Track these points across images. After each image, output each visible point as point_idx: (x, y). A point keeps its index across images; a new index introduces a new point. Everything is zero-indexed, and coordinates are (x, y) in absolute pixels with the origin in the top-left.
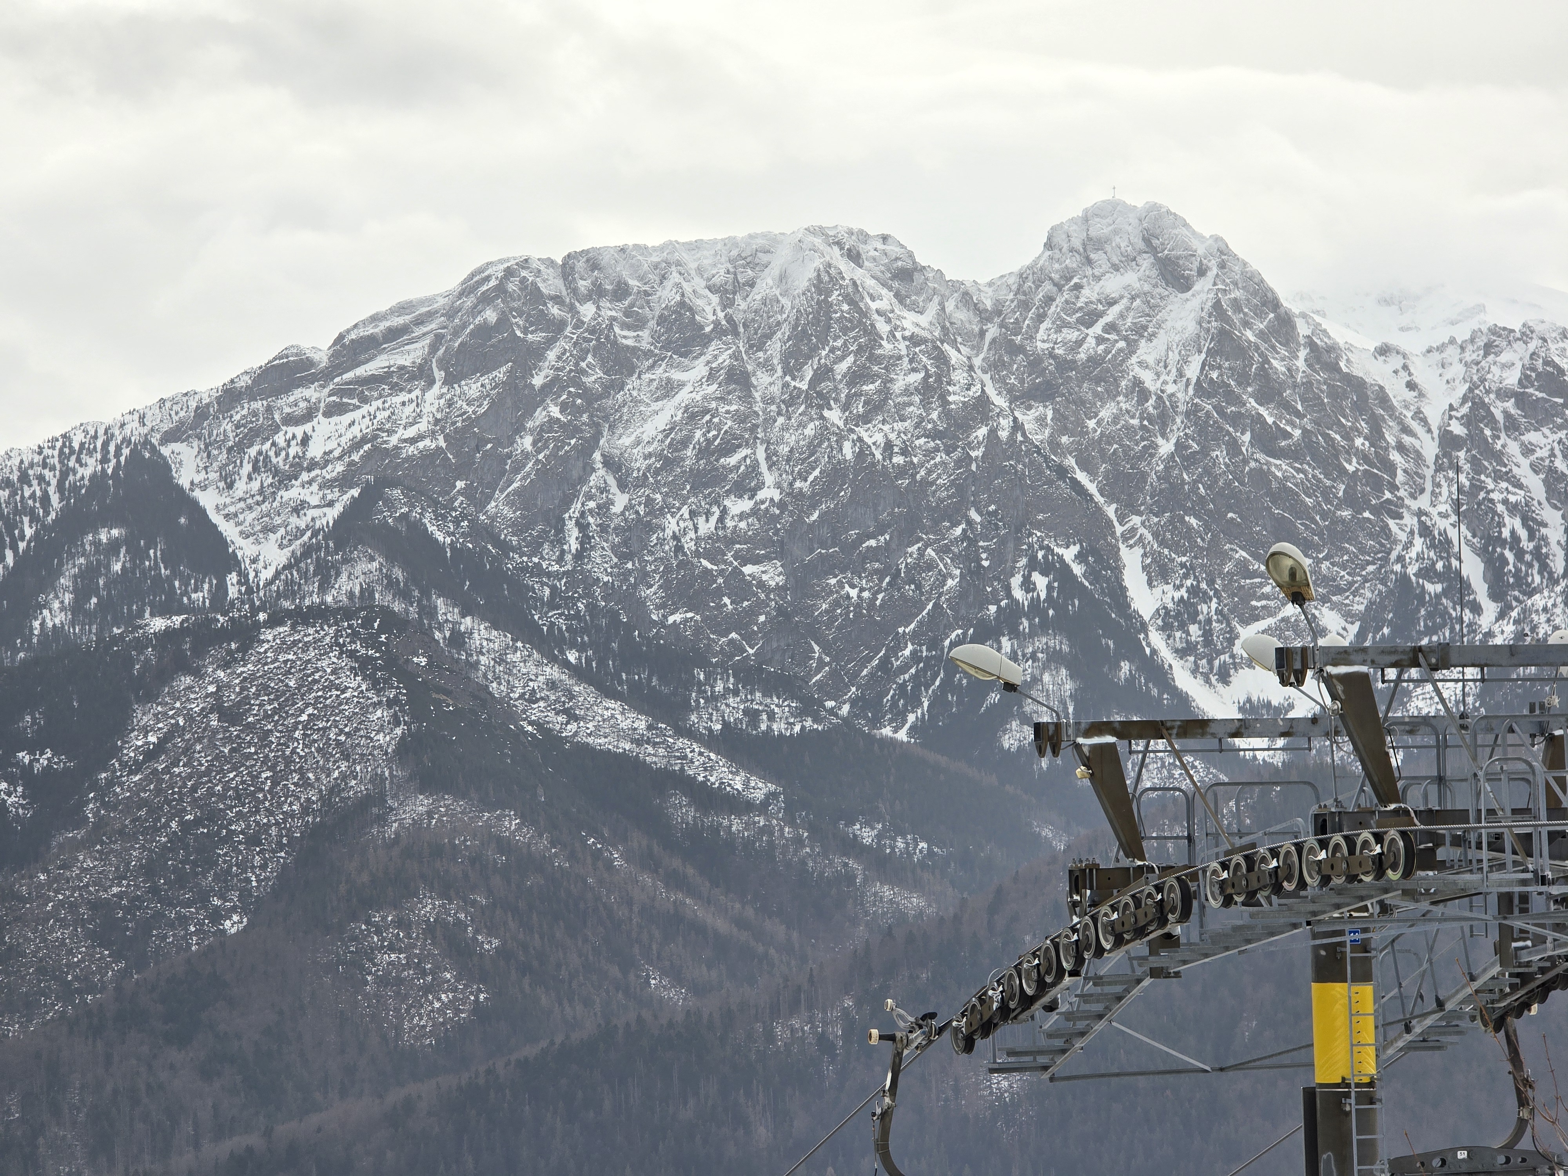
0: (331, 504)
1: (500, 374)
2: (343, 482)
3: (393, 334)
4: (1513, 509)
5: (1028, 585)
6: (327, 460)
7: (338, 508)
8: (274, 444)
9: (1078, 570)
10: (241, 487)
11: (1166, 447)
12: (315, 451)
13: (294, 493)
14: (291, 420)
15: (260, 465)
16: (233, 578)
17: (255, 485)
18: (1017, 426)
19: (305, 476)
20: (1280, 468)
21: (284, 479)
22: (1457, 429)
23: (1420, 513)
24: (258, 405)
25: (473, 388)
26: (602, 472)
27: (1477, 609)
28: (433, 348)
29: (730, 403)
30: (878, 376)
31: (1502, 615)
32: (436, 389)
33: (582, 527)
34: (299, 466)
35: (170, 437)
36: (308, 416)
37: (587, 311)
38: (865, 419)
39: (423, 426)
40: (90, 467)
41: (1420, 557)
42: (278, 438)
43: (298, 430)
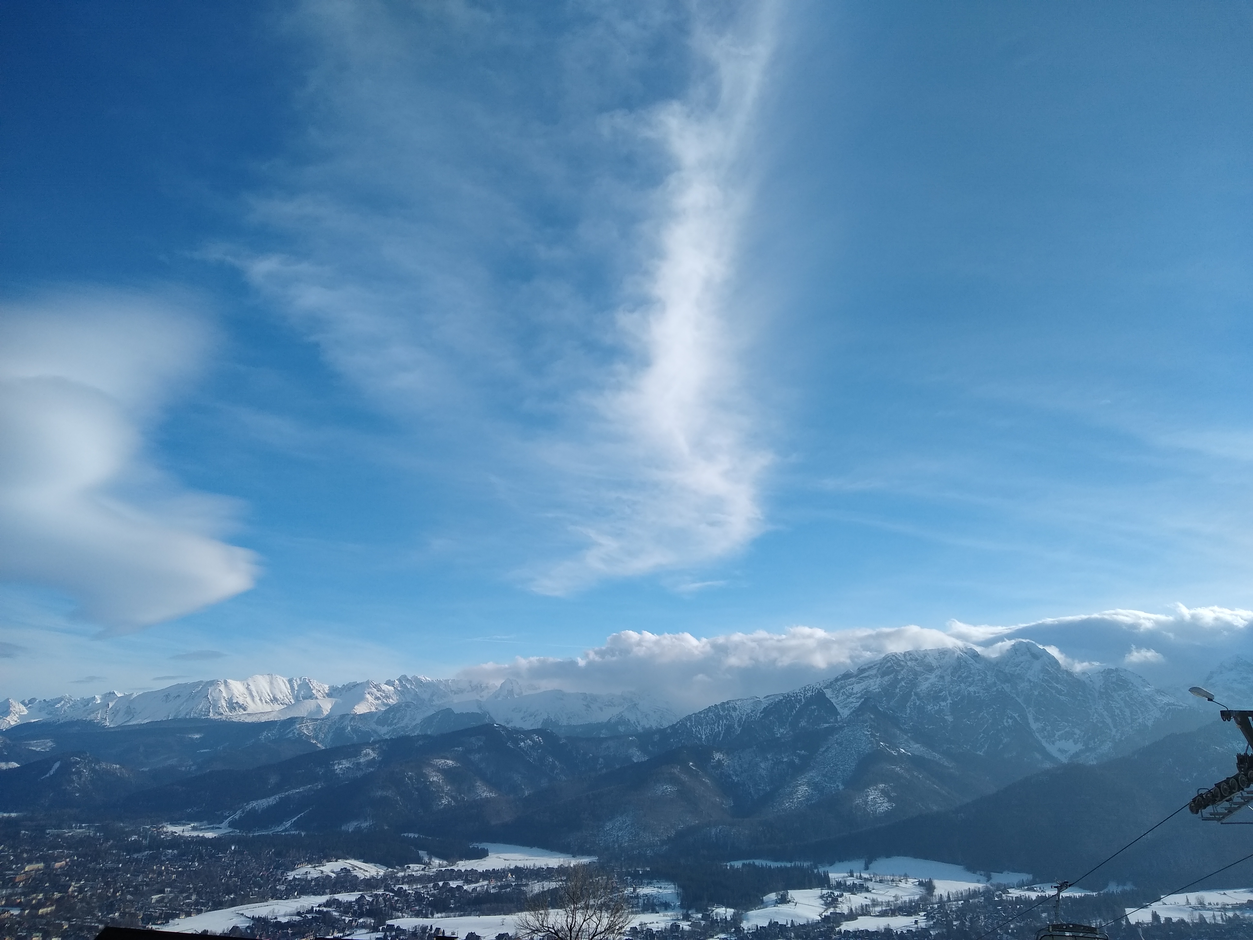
0: (858, 702)
1: (892, 676)
2: (860, 698)
3: (870, 668)
4: (1117, 708)
5: (1007, 722)
6: (857, 693)
7: (860, 703)
8: (846, 690)
9: (1018, 719)
10: (840, 698)
11: (1036, 693)
12: (855, 691)
13: (851, 700)
14: (849, 685)
15: (844, 693)
16: (839, 717)
17: (843, 698)
18: (1003, 688)
19: (853, 696)
20: (1062, 698)
21: (848, 697)
22: (1102, 690)
23: (1096, 709)
24: (843, 682)
25: (886, 678)
26: (914, 696)
27: (1111, 730)
28: (878, 671)
29: (940, 682)
30: (972, 677)
31: (1117, 732)
32: (878, 679)
33: (910, 708)
34: (851, 694)
35: (825, 688)
36: (853, 684)
37: (909, 663)
38: (970, 686)
39: (876, 686)
40: (810, 694)
41: (1096, 718)
42: (847, 688)
43: (851, 687)
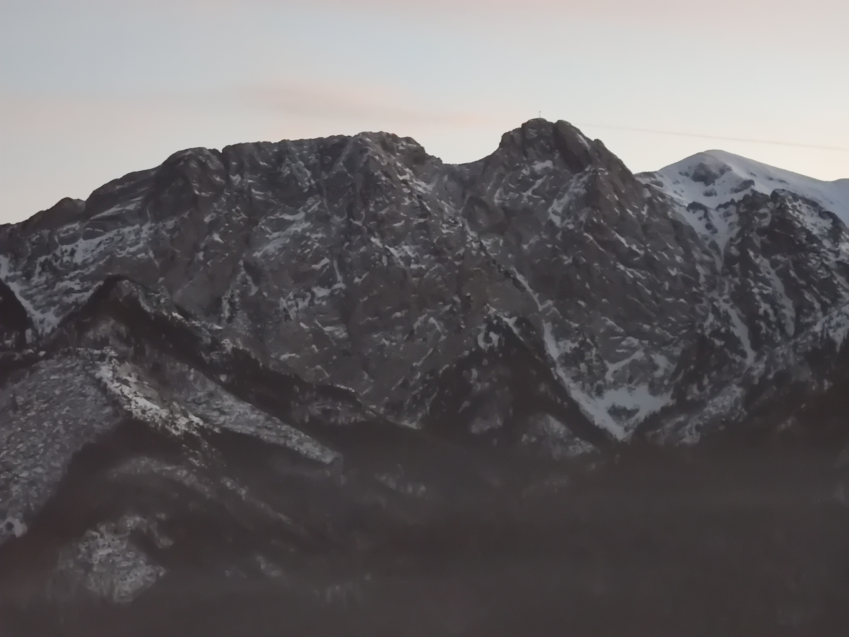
0: (87, 290)
1: (186, 215)
2: (93, 278)
4: (766, 298)
5: (487, 339)
6: (85, 265)
7: (91, 292)
8: (55, 255)
9: (516, 331)
10: (35, 280)
11: (568, 261)
12: (78, 259)
14: (64, 241)
15: (46, 266)
16: (29, 332)
17: (43, 279)
18: (482, 248)
19: (72, 274)
20: (633, 273)
22: (734, 251)
23: (712, 300)
25: (170, 223)
26: (243, 272)
27: (744, 355)
28: (147, 200)
29: (317, 233)
30: (403, 218)
31: (758, 359)
32: (148, 225)
33: (232, 304)
34: (68, 268)
37: (236, 180)
38: (395, 243)
39: (141, 245)
41: (712, 325)
42: (58, 253)
43: (68, 247)
